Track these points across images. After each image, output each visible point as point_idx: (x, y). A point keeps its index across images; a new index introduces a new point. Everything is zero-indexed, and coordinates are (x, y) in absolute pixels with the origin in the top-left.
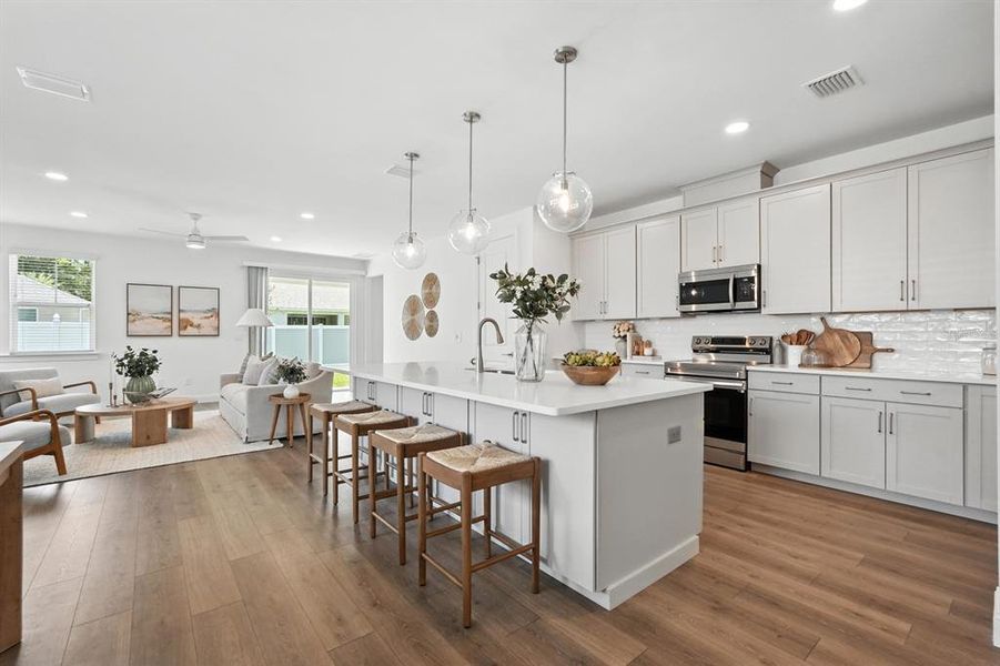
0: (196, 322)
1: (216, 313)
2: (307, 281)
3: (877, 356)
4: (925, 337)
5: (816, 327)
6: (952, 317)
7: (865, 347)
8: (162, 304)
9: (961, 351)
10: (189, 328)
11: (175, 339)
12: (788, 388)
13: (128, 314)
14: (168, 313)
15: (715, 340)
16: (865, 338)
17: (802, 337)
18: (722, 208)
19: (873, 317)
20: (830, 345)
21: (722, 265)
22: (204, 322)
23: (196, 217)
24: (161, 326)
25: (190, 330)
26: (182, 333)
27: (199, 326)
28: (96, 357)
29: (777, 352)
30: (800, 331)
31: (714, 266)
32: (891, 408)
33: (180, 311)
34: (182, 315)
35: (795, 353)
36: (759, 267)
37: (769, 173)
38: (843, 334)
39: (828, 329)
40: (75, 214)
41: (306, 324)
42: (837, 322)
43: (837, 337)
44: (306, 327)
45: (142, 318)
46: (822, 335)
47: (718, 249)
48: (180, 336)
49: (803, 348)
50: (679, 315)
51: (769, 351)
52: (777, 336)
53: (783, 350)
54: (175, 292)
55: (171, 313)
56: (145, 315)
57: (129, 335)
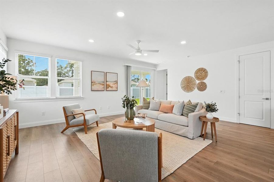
0: (111, 85)
1: (116, 82)
2: (140, 71)
8: (101, 79)
10: (109, 88)
11: (105, 92)
13: (92, 82)
14: (103, 82)
22: (114, 86)
24: (101, 87)
25: (110, 89)
26: (107, 89)
27: (112, 87)
28: (82, 99)
33: (106, 81)
34: (107, 83)
48: (106, 90)
54: (105, 74)
55: (104, 82)
56: (97, 83)
57: (92, 91)
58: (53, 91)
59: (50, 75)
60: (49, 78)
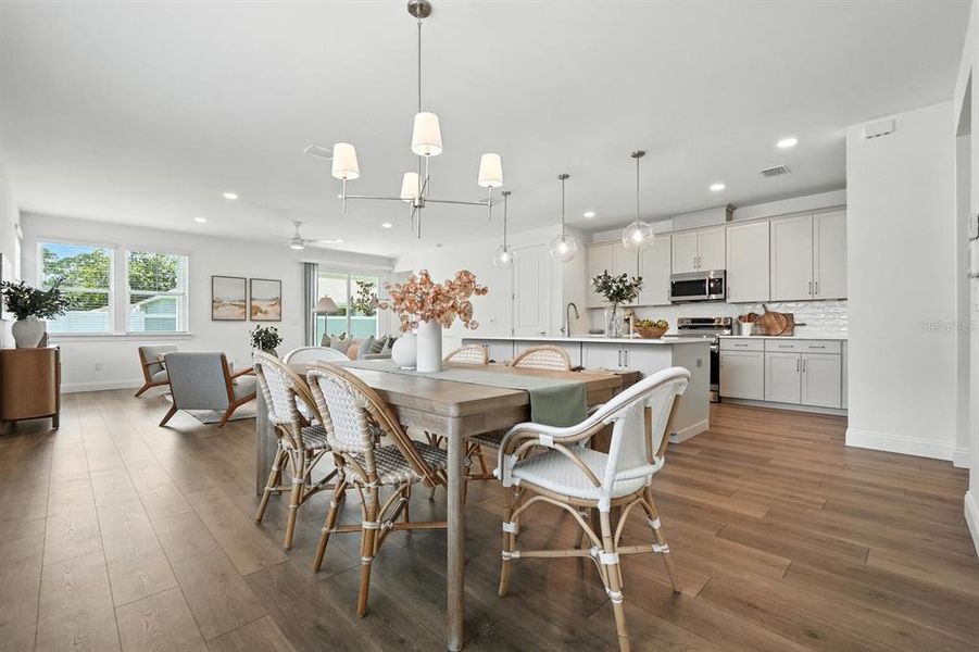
0: (264, 309)
1: (279, 301)
2: (347, 275)
3: (796, 328)
4: (822, 316)
5: (759, 311)
6: (837, 303)
7: (789, 323)
8: (237, 293)
9: (841, 324)
10: (259, 314)
11: (248, 323)
12: (745, 348)
13: (213, 302)
14: (241, 301)
15: (694, 320)
16: (789, 317)
17: (751, 317)
18: (701, 232)
19: (792, 304)
20: (768, 321)
21: (700, 270)
22: (269, 309)
23: (298, 224)
24: (238, 312)
25: (260, 316)
26: (253, 318)
27: (266, 312)
28: (189, 338)
29: (735, 327)
30: (750, 314)
31: (695, 270)
32: (804, 357)
33: (251, 299)
34: (254, 303)
35: (747, 327)
36: (725, 272)
37: (730, 210)
38: (776, 315)
39: (766, 311)
40: (198, 220)
41: (345, 315)
42: (772, 308)
43: (773, 317)
44: (345, 318)
45: (224, 305)
46: (763, 316)
47: (698, 259)
48: (251, 320)
49: (751, 324)
50: (670, 303)
51: (729, 327)
52: (735, 317)
53: (739, 326)
54: (249, 283)
55: (245, 301)
56: (225, 302)
57: (213, 320)
58: (120, 319)
59: (112, 284)
60: (112, 291)
